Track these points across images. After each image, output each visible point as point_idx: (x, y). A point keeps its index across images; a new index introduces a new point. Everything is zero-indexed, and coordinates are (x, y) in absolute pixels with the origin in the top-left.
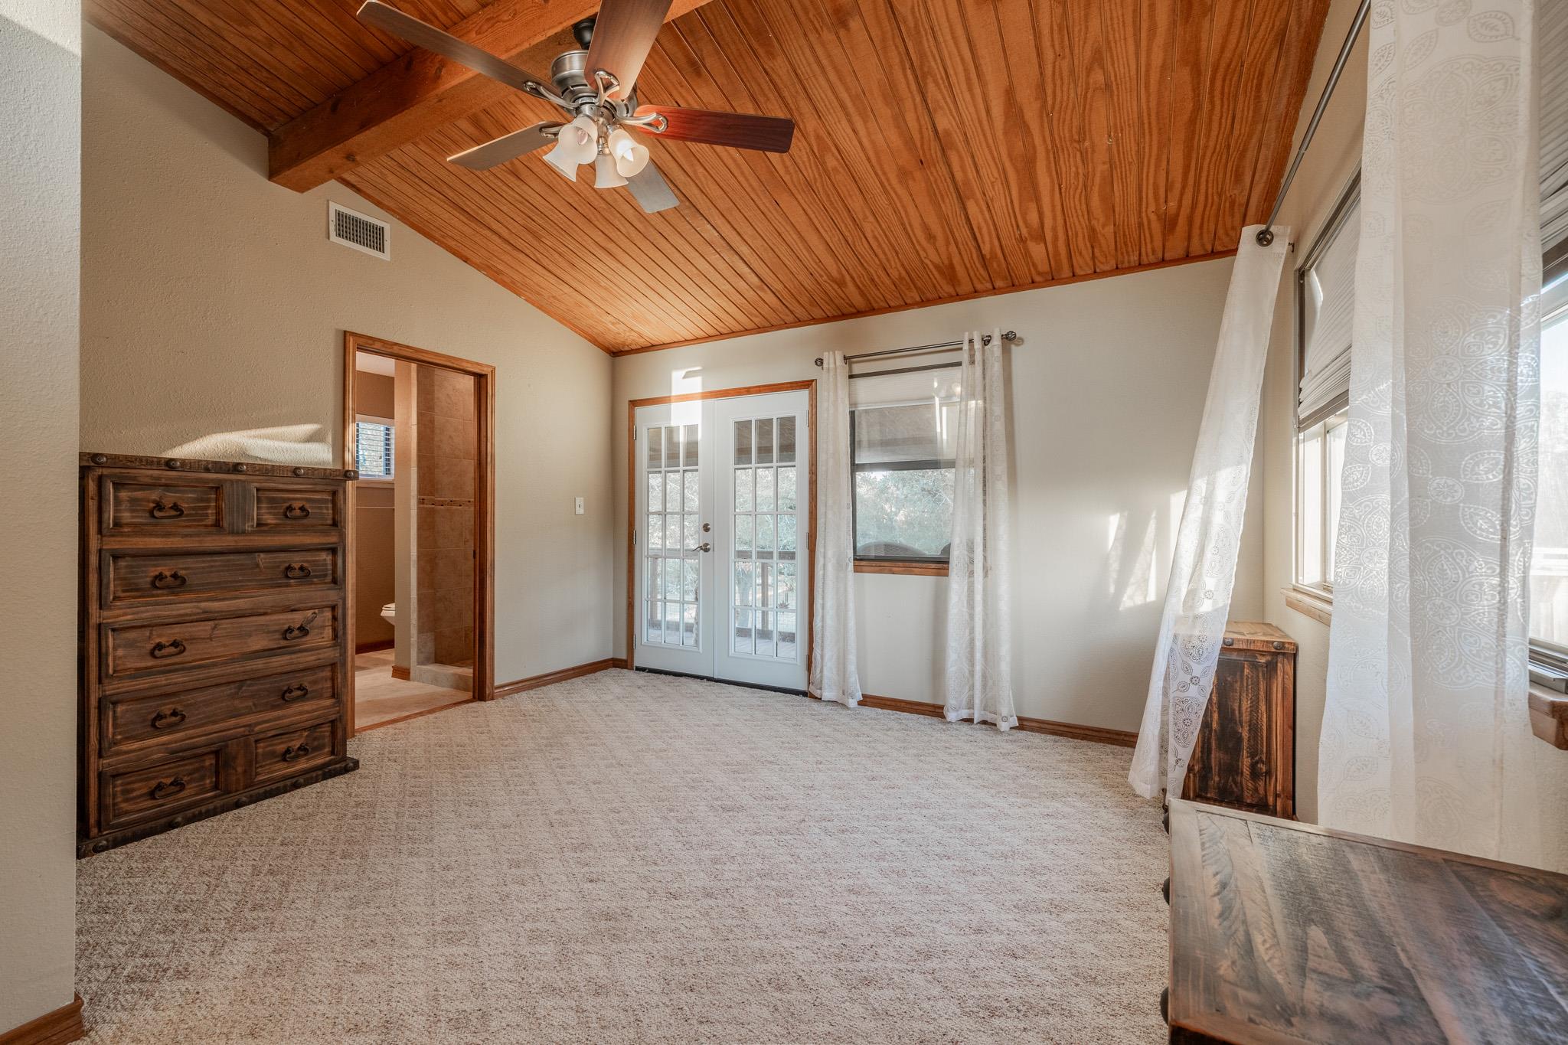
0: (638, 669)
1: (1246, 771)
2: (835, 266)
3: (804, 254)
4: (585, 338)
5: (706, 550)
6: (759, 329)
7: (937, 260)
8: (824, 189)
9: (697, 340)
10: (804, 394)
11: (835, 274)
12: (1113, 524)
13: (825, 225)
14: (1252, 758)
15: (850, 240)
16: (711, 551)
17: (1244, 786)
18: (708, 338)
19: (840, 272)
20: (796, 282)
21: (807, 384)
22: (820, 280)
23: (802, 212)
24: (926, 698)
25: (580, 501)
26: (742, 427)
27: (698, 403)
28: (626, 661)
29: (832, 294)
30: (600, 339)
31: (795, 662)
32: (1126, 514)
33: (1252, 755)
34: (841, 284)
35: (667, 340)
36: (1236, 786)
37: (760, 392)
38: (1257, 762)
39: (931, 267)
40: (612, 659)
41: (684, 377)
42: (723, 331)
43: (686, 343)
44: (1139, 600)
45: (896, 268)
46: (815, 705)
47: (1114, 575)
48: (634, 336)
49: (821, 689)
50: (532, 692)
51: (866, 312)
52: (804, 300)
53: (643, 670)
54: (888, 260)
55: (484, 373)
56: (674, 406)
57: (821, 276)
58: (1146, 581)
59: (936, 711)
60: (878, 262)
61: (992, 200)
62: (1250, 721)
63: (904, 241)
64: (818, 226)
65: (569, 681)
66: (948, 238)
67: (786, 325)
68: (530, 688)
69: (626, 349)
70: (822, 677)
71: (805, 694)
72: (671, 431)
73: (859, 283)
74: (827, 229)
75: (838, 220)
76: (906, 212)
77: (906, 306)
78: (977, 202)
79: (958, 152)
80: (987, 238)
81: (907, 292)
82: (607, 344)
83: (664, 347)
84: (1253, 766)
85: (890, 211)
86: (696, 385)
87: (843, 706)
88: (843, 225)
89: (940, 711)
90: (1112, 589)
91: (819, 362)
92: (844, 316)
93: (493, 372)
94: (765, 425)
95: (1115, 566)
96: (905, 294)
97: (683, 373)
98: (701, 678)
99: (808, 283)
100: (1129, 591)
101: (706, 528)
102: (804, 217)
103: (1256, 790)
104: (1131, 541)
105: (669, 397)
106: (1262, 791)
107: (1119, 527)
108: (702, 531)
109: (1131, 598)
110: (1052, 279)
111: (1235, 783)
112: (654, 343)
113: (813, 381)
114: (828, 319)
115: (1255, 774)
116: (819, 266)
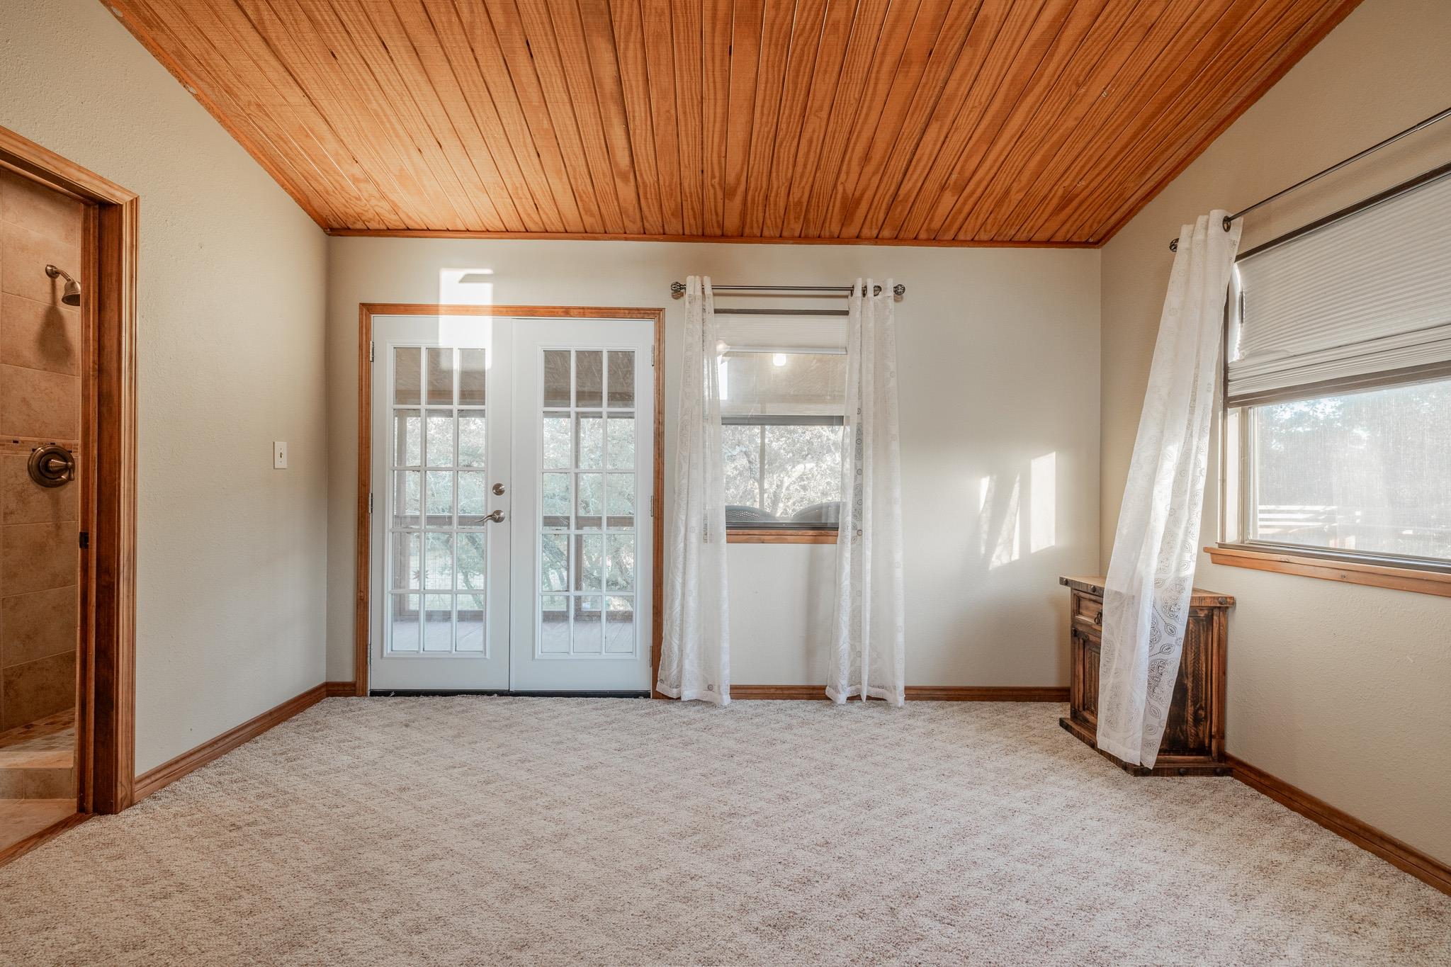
0: (375, 693)
1: (1190, 719)
2: (739, 167)
3: (713, 138)
4: (291, 194)
5: (498, 520)
6: (586, 234)
7: (850, 192)
8: (803, 50)
9: (486, 233)
10: (648, 326)
11: (731, 178)
12: (984, 485)
13: (767, 104)
14: (1195, 707)
15: (781, 135)
16: (506, 521)
17: (1189, 733)
18: (506, 232)
19: (738, 179)
20: (676, 179)
21: (654, 313)
22: (708, 181)
23: (753, 75)
24: (798, 680)
25: (281, 446)
26: (555, 361)
27: (487, 321)
28: (353, 685)
29: (710, 204)
30: (317, 202)
31: (633, 657)
32: (995, 477)
33: (1195, 703)
34: (728, 193)
35: (436, 223)
36: (1183, 735)
37: (584, 315)
38: (1198, 709)
39: (839, 196)
40: (327, 685)
41: (462, 281)
42: (531, 226)
43: (468, 234)
44: (1005, 560)
45: (804, 188)
46: (673, 708)
47: (984, 536)
48: (383, 208)
49: (678, 686)
50: (210, 771)
51: (732, 237)
52: (668, 206)
53: (386, 693)
54: (802, 177)
55: (114, 200)
56: (444, 320)
57: (713, 177)
58: (1011, 541)
59: (816, 694)
60: (790, 175)
61: (956, 129)
62: (1194, 672)
63: (837, 155)
64: (759, 103)
65: (268, 734)
66: (882, 164)
67: (625, 235)
68: (203, 763)
69: (359, 225)
70: (680, 671)
71: (646, 695)
72: (435, 354)
73: (749, 198)
74: (766, 112)
75: (786, 103)
76: (867, 115)
77: (780, 238)
78: (941, 128)
79: (974, 55)
80: (915, 177)
81: (792, 221)
82: (326, 212)
83: (428, 233)
84: (1196, 714)
85: (851, 110)
86: (483, 294)
87: (709, 704)
88: (787, 112)
89: (822, 692)
90: (983, 550)
91: (678, 290)
92: (704, 236)
93: (134, 203)
94: (589, 359)
95: (985, 527)
96: (789, 223)
97: (461, 273)
98: (489, 693)
99: (690, 182)
100: (998, 551)
101: (498, 490)
102: (751, 84)
103: (1197, 735)
104: (999, 501)
105: (437, 306)
106: (1201, 735)
107: (989, 490)
108: (491, 493)
109: (999, 557)
110: (935, 239)
111: (1181, 731)
112: (412, 225)
113: (660, 310)
114: (682, 237)
115: (1197, 721)
116: (720, 163)
